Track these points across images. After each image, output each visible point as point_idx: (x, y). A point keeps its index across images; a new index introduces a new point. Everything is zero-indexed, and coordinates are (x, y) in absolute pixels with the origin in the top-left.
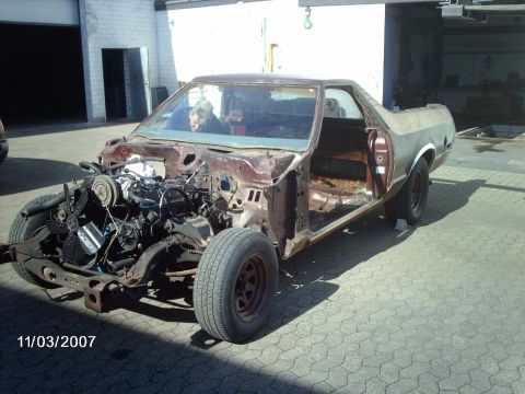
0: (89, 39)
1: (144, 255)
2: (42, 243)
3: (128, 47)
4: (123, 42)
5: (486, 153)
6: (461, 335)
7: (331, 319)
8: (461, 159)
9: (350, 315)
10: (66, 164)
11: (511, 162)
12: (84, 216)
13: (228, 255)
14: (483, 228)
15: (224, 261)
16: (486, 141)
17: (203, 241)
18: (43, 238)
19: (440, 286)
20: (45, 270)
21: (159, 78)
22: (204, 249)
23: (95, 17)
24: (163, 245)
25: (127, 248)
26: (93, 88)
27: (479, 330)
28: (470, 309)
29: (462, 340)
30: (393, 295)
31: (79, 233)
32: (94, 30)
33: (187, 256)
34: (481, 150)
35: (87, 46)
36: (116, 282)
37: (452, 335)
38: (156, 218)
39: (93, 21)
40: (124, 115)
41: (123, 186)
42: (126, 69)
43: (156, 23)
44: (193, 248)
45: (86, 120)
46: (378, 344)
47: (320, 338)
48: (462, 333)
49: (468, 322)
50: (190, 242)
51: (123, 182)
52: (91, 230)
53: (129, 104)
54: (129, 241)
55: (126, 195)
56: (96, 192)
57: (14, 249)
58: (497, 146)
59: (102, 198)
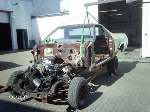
0: (13, 27)
1: (53, 86)
2: (20, 84)
3: (24, 29)
4: (23, 27)
5: (127, 55)
6: (139, 103)
7: (103, 101)
8: (121, 57)
9: (108, 100)
10: (10, 63)
11: (135, 57)
12: (34, 76)
13: (77, 84)
14: (134, 75)
15: (77, 86)
16: (126, 52)
17: (68, 81)
18: (20, 83)
19: (128, 91)
20: (22, 92)
21: (33, 38)
22: (69, 83)
23: (14, 21)
24: (58, 83)
25: (47, 84)
26: (14, 41)
27: (143, 101)
28: (138, 96)
29: (139, 104)
30: (117, 93)
31: (33, 81)
32: (14, 24)
33: (64, 86)
34: (126, 54)
35: (12, 29)
36: (49, 94)
37: (136, 103)
38: (55, 75)
39: (14, 22)
40: (23, 48)
41: (46, 67)
42: (23, 35)
43: (32, 22)
44: (65, 83)
45: (12, 50)
46: (118, 107)
47: (102, 106)
48: (139, 102)
49: (139, 99)
50: (65, 82)
51: (45, 66)
52: (37, 80)
53: (24, 45)
54: (48, 82)
55: (47, 69)
56: (38, 69)
57: (12, 87)
58: (129, 53)
59: (40, 71)
